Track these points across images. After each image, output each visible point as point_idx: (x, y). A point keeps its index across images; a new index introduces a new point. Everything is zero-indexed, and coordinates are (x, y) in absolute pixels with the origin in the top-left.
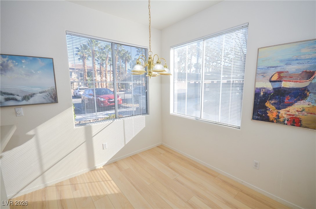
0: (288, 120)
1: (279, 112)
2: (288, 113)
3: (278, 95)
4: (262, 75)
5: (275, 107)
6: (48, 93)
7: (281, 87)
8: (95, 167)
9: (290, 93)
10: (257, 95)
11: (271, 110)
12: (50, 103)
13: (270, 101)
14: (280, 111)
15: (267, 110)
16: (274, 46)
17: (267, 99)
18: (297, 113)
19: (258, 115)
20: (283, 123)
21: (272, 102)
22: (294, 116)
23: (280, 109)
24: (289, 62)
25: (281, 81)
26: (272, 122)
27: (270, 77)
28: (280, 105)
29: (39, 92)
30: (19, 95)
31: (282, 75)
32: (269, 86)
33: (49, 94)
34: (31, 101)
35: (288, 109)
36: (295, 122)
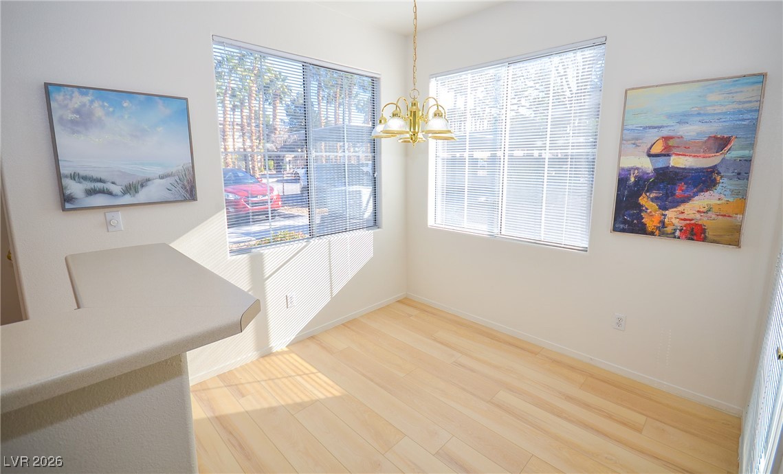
0: (681, 230)
1: (665, 215)
2: (682, 216)
3: (663, 182)
4: (633, 142)
5: (657, 205)
6: (177, 178)
7: (669, 167)
8: (271, 348)
9: (686, 177)
10: (622, 181)
11: (651, 212)
12: (181, 201)
13: (648, 194)
14: (667, 212)
15: (641, 211)
16: (657, 86)
17: (643, 190)
18: (698, 216)
19: (625, 222)
20: (672, 235)
21: (651, 196)
22: (693, 222)
23: (666, 209)
24: (683, 119)
25: (669, 155)
26: (652, 234)
27: (649, 146)
28: (667, 202)
29: (157, 176)
30: (117, 182)
31: (671, 143)
32: (647, 165)
33: (178, 181)
34: (142, 196)
35: (680, 208)
36: (695, 233)
